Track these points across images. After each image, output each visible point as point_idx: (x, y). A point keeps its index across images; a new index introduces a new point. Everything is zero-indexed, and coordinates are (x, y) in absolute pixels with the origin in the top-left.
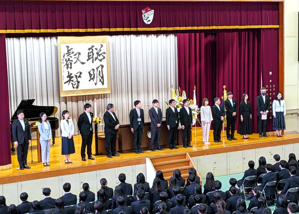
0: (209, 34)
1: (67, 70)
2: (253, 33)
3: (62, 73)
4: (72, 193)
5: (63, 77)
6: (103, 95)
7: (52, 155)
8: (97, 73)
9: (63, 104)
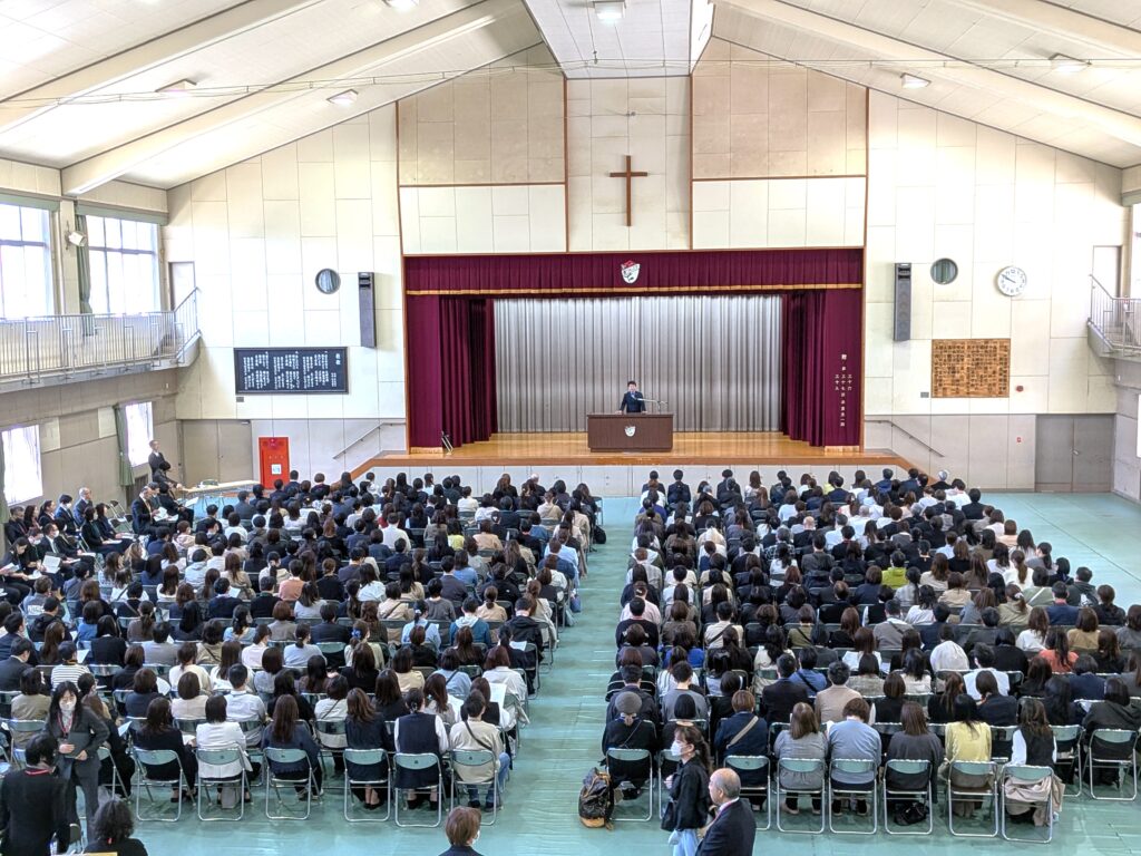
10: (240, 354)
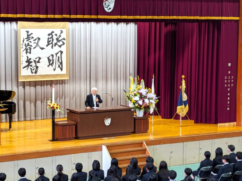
0: (169, 24)
1: (26, 55)
2: (213, 24)
3: (21, 58)
4: (27, 178)
5: (21, 61)
6: (61, 81)
7: (9, 139)
8: (56, 58)
9: (21, 88)
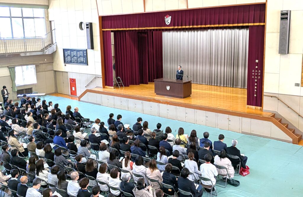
10: (64, 50)
